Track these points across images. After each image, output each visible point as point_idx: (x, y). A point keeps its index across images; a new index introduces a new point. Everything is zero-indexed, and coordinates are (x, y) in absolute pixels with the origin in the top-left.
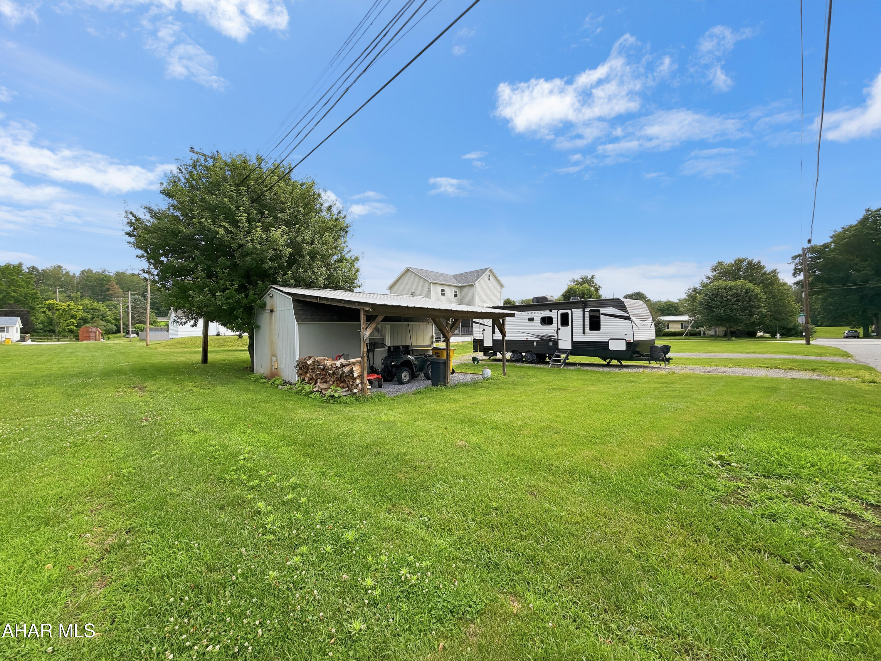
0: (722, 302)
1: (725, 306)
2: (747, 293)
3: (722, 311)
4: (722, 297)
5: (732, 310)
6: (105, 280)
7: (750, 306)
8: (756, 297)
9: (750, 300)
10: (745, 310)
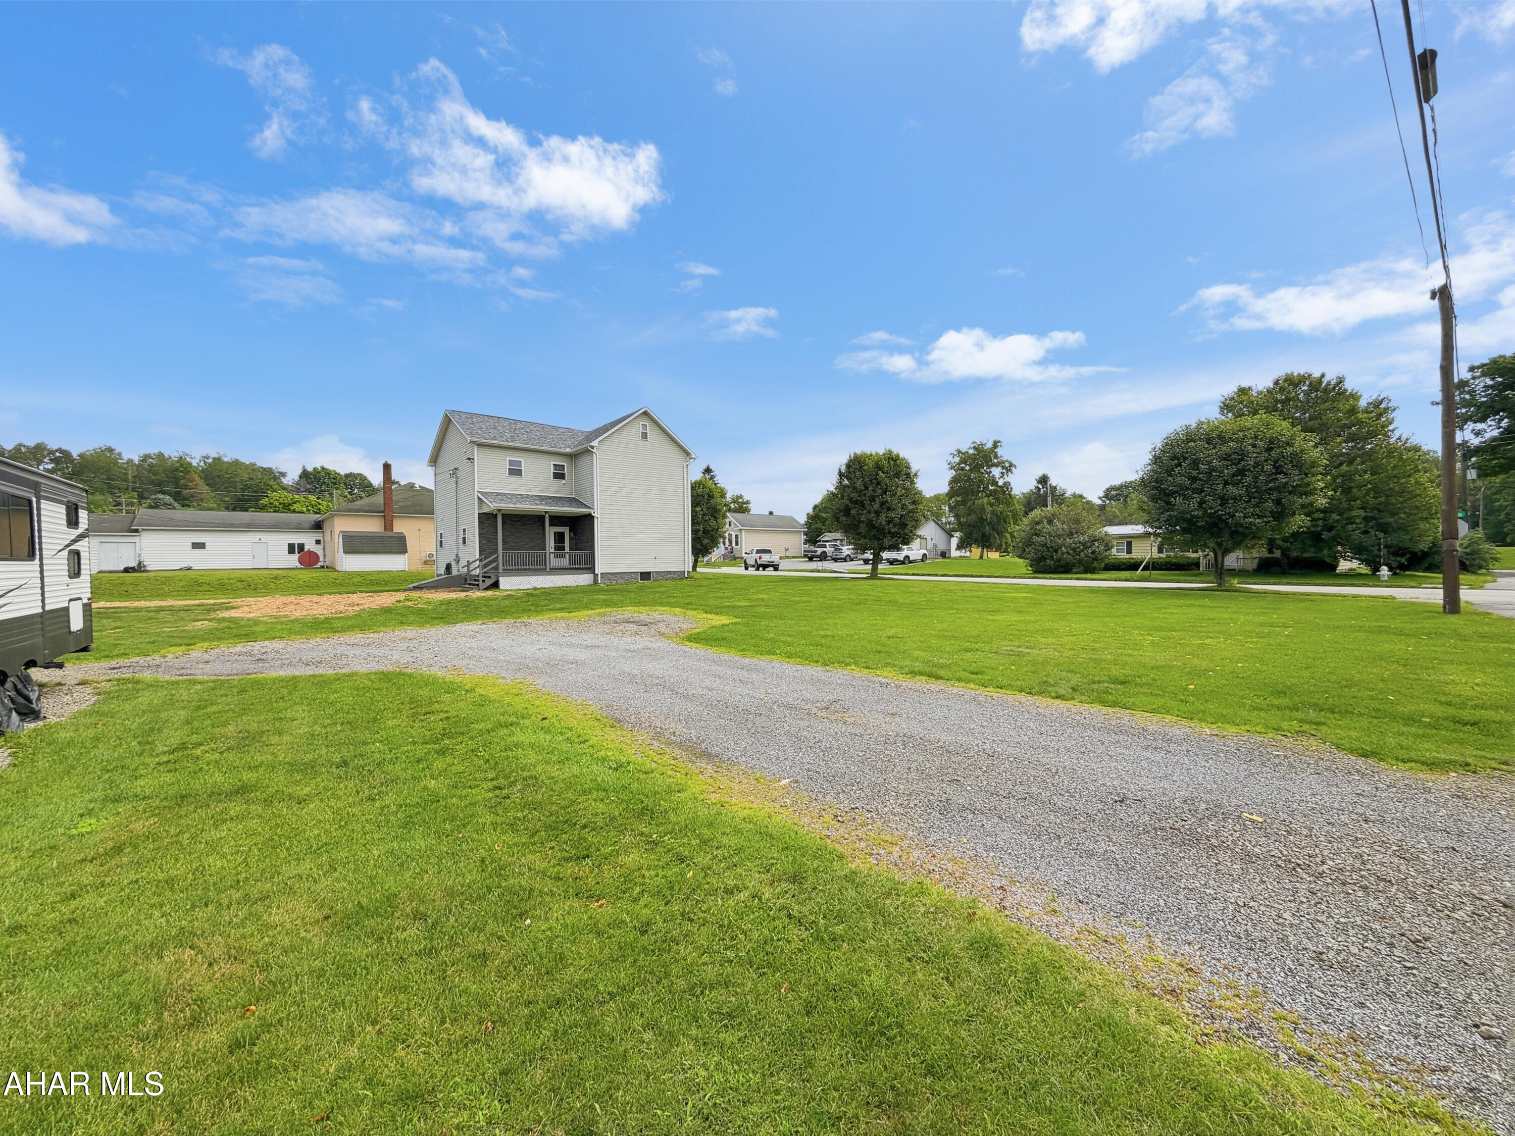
0: (1194, 479)
1: (1202, 491)
2: (1269, 450)
3: (1193, 504)
4: (1195, 464)
5: (1224, 500)
6: (181, 472)
7: (1277, 489)
8: (1297, 461)
9: (1278, 470)
10: (1262, 500)
